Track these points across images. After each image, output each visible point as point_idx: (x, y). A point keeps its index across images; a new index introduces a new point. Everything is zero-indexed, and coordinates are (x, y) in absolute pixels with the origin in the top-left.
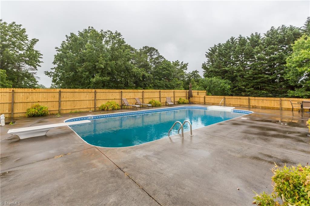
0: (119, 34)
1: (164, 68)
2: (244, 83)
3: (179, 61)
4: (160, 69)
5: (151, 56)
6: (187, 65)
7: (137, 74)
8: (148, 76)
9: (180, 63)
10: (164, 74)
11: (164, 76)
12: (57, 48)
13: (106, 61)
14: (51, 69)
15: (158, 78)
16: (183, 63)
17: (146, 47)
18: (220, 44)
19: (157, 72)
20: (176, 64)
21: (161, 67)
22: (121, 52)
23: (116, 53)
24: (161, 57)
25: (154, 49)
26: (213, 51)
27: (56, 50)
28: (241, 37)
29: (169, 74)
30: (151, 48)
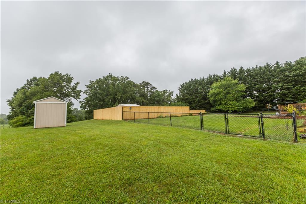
0: (128, 78)
1: (156, 96)
2: (195, 105)
3: (167, 89)
4: (154, 97)
5: (148, 88)
6: (173, 92)
7: (139, 101)
8: (146, 102)
9: (168, 91)
10: (156, 100)
11: (156, 101)
12: (86, 85)
13: (121, 94)
14: (83, 99)
15: (152, 102)
16: (170, 91)
17: (144, 82)
18: (186, 82)
19: (151, 99)
20: (165, 92)
21: (154, 96)
22: (129, 89)
23: (127, 89)
24: (154, 88)
25: (149, 83)
26: (182, 86)
27: (86, 86)
28: (195, 79)
29: (159, 99)
30: (147, 83)
